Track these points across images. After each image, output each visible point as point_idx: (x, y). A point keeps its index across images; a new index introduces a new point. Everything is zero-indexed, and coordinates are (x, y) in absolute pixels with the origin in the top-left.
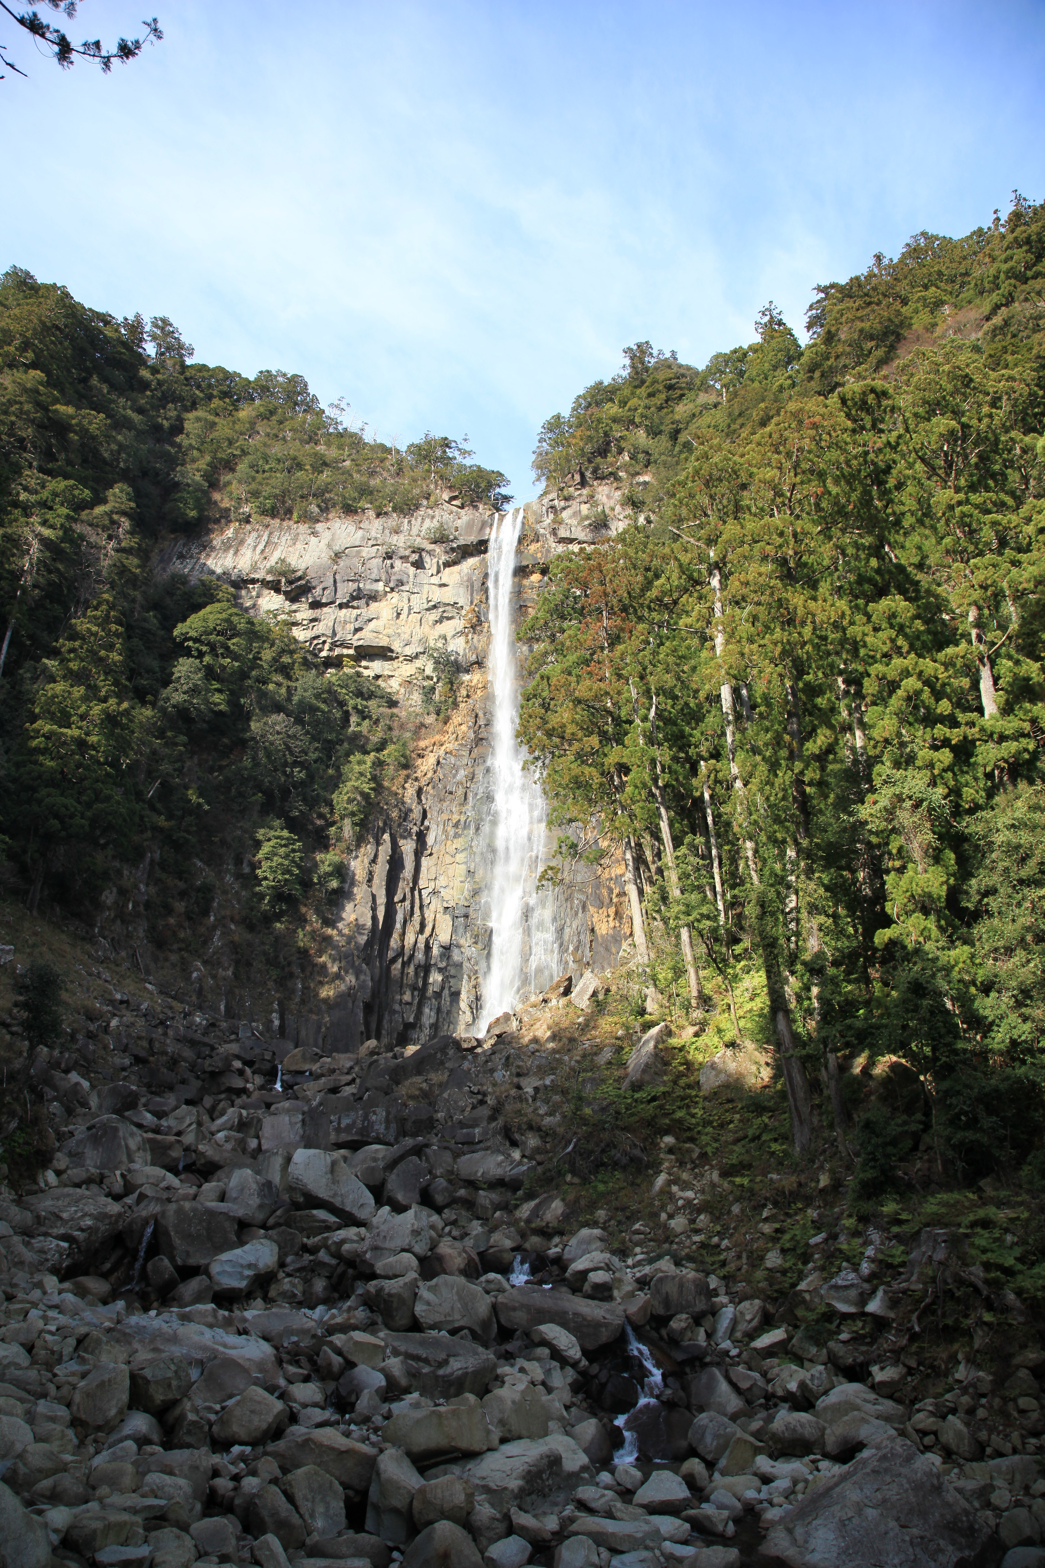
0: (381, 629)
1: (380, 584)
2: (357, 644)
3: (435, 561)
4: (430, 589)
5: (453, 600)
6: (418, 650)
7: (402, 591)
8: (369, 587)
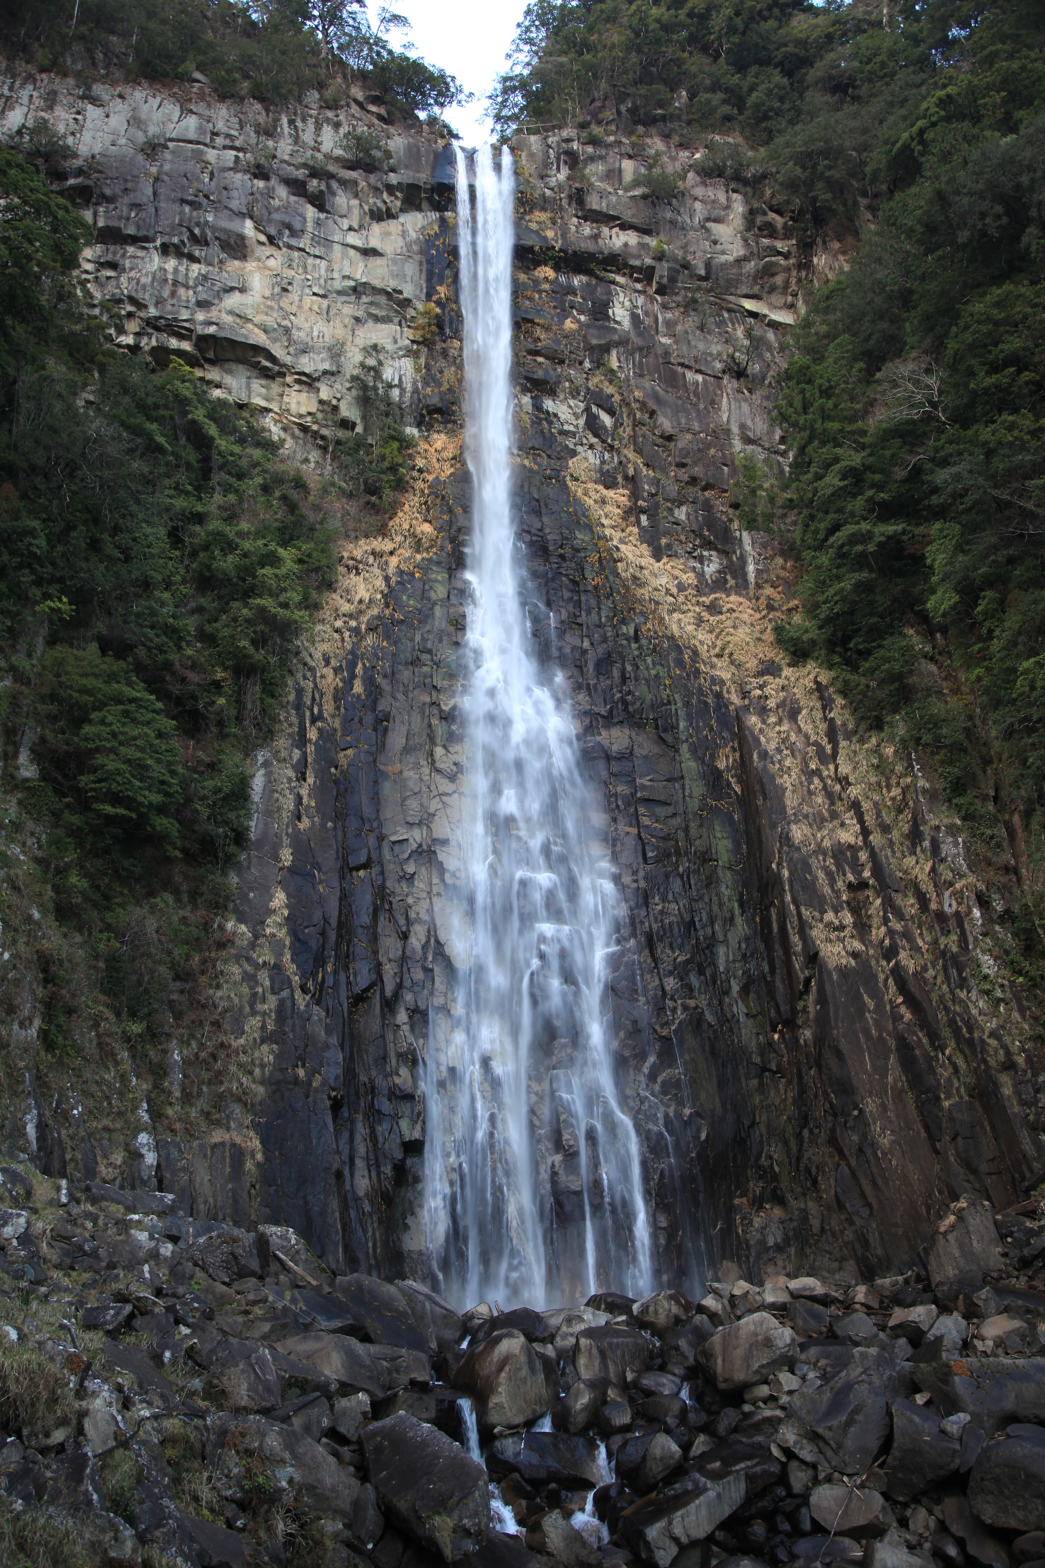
0: (249, 313)
1: (249, 224)
2: (200, 330)
3: (355, 202)
4: (345, 255)
5: (391, 284)
6: (327, 366)
7: (290, 247)
8: (224, 224)
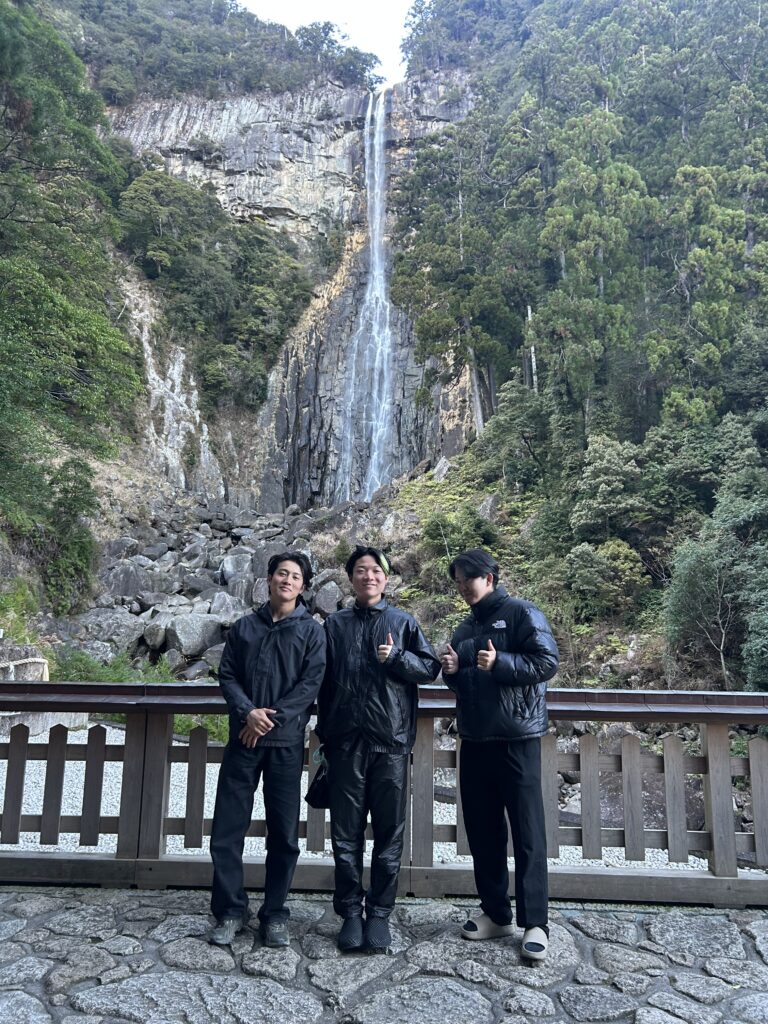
0: (282, 193)
1: (281, 155)
2: (265, 206)
3: (324, 135)
4: (320, 160)
5: (339, 169)
6: (313, 211)
7: (298, 162)
8: (272, 158)
